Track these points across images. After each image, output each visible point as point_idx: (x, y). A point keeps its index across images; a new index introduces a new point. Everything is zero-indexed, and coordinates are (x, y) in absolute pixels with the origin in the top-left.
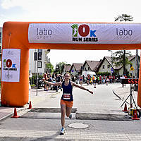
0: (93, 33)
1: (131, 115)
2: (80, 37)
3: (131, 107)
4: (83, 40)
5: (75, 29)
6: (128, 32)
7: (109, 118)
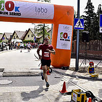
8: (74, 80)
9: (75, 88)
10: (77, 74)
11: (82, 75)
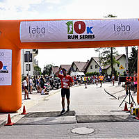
0: (89, 30)
1: (134, 114)
2: (76, 34)
3: (132, 106)
4: (79, 37)
5: (71, 26)
6: (126, 28)
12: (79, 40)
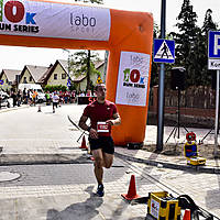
0: (30, 17)
4: (12, 28)
6: (89, 21)
7: (57, 160)
8: (154, 171)
9: (156, 188)
10: (161, 158)
11: (170, 160)
12: (12, 32)
